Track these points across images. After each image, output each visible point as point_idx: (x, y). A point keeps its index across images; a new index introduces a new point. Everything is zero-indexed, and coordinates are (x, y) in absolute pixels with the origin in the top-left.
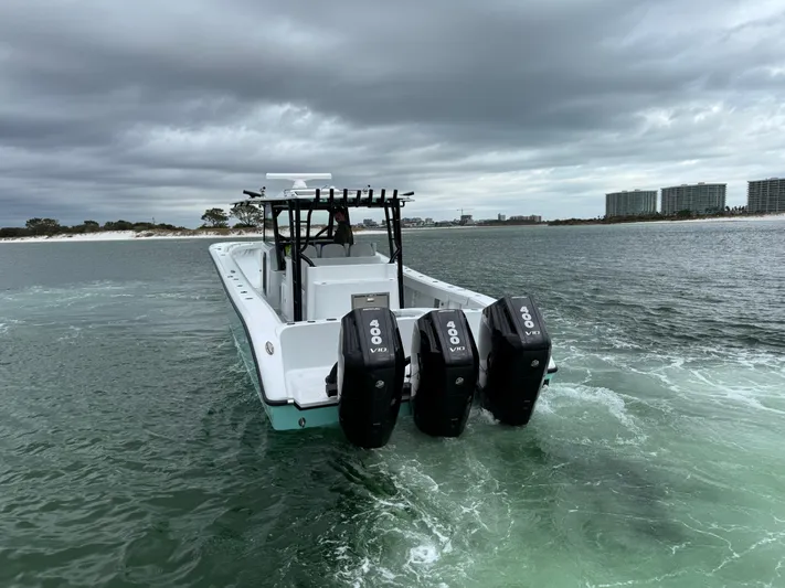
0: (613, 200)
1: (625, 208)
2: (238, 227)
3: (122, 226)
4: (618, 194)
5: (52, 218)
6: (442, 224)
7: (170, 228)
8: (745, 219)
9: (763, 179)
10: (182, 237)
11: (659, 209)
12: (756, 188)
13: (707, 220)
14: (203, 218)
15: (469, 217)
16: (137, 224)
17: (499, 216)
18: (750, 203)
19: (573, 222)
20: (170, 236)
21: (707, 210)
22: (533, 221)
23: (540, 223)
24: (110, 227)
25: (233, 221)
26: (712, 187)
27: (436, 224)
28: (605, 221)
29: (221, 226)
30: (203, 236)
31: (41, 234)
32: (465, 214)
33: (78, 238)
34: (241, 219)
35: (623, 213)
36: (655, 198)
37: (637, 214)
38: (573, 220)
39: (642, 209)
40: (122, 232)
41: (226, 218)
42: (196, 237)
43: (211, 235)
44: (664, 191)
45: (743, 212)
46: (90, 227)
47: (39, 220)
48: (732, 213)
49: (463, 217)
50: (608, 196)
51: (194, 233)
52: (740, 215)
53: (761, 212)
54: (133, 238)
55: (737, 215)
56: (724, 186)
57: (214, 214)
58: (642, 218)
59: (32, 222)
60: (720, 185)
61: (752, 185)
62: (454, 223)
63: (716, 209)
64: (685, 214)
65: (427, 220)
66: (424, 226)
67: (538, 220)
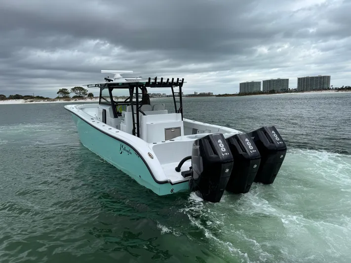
0: (243, 85)
1: (248, 89)
2: (74, 97)
3: (18, 97)
4: (245, 83)
6: (170, 96)
7: (42, 98)
8: (296, 94)
9: (304, 77)
10: (48, 102)
11: (262, 90)
12: (301, 81)
13: (281, 94)
14: (58, 93)
16: (25, 96)
17: (195, 93)
18: (298, 87)
19: (226, 95)
20: (42, 102)
21: (281, 90)
22: (209, 95)
23: (212, 96)
24: (11, 98)
25: (72, 95)
26: (283, 80)
28: (240, 95)
29: (67, 97)
30: (58, 101)
34: (76, 93)
35: (247, 91)
36: (260, 85)
37: (252, 92)
39: (255, 90)
40: (18, 100)
41: (69, 93)
42: (54, 102)
43: (62, 101)
44: (264, 81)
45: (295, 91)
48: (291, 91)
50: (241, 84)
51: (54, 100)
52: (295, 92)
53: (302, 91)
54: (23, 103)
55: (293, 92)
56: (288, 80)
57: (63, 92)
58: (255, 93)
60: (286, 79)
61: (299, 79)
63: (285, 89)
64: (273, 92)
65: (163, 94)
66: (162, 97)
67: (211, 94)
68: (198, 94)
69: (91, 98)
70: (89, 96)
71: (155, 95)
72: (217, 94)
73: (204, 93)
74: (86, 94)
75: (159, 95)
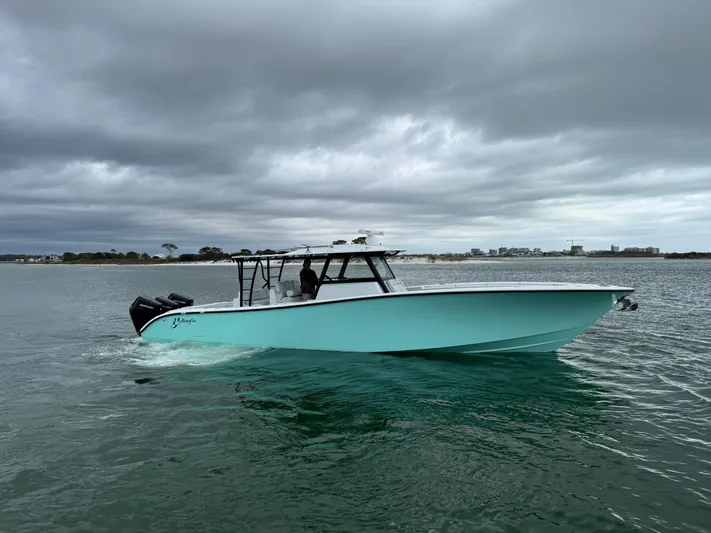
5: (217, 247)
6: (550, 254)
15: (580, 247)
17: (613, 247)
22: (649, 253)
23: (657, 255)
27: (544, 254)
31: (209, 259)
32: (575, 244)
38: (694, 253)
43: (336, 262)
47: (208, 248)
49: (573, 248)
54: (276, 265)
59: (204, 249)
62: (564, 254)
65: (535, 250)
66: (532, 255)
67: (655, 252)
68: (621, 249)
71: (515, 250)
72: (670, 252)
73: (637, 249)
75: (524, 252)
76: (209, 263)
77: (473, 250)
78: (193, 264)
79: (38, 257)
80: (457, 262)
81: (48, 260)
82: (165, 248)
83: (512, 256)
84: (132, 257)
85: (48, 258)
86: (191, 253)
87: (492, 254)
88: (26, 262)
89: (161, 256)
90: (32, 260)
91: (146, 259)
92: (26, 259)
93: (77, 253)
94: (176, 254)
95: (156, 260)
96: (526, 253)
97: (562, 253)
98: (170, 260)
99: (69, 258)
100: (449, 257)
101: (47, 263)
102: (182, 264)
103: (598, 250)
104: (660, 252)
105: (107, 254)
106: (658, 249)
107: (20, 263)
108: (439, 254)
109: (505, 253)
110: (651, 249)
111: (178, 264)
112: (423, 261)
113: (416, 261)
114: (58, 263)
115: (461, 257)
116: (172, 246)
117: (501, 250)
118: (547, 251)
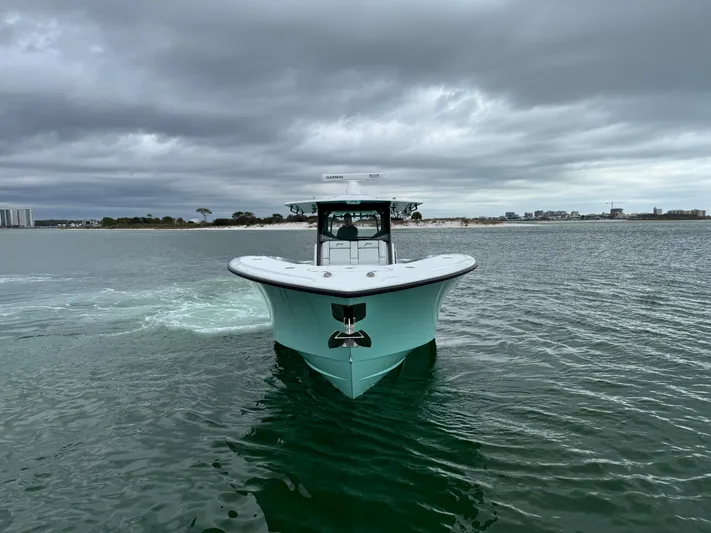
3: (299, 219)
5: (250, 212)
6: (588, 217)
15: (621, 210)
16: (310, 217)
17: (655, 210)
23: (704, 218)
24: (290, 219)
27: (583, 217)
31: (242, 224)
32: (614, 208)
33: (268, 227)
46: (277, 219)
47: (241, 213)
49: (613, 210)
59: (237, 214)
62: (603, 217)
65: (572, 213)
66: (569, 218)
67: (701, 215)
68: (664, 212)
69: (417, 222)
70: (413, 218)
71: (552, 213)
73: (682, 211)
74: (409, 215)
75: (562, 215)
76: (242, 228)
77: (507, 213)
78: (226, 228)
79: (81, 222)
80: (491, 226)
81: (88, 225)
82: (200, 213)
83: (548, 220)
84: (168, 222)
85: (88, 223)
86: (224, 218)
87: (528, 218)
88: (68, 227)
89: (196, 221)
90: (73, 225)
91: (181, 223)
92: (68, 224)
93: (116, 218)
94: (210, 219)
95: (191, 224)
96: (563, 216)
97: (601, 216)
98: (205, 224)
99: (108, 223)
100: (482, 220)
101: (88, 228)
102: (216, 229)
103: (639, 213)
104: (707, 214)
105: (144, 219)
106: (704, 212)
107: (62, 228)
108: (472, 217)
109: (541, 216)
110: (697, 211)
111: (213, 229)
112: (456, 225)
113: (448, 225)
114: (98, 228)
115: (494, 221)
116: (206, 210)
117: (537, 213)
118: (585, 214)
